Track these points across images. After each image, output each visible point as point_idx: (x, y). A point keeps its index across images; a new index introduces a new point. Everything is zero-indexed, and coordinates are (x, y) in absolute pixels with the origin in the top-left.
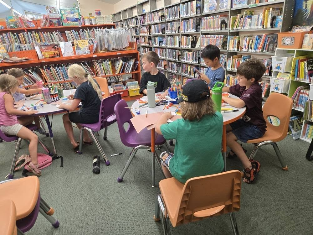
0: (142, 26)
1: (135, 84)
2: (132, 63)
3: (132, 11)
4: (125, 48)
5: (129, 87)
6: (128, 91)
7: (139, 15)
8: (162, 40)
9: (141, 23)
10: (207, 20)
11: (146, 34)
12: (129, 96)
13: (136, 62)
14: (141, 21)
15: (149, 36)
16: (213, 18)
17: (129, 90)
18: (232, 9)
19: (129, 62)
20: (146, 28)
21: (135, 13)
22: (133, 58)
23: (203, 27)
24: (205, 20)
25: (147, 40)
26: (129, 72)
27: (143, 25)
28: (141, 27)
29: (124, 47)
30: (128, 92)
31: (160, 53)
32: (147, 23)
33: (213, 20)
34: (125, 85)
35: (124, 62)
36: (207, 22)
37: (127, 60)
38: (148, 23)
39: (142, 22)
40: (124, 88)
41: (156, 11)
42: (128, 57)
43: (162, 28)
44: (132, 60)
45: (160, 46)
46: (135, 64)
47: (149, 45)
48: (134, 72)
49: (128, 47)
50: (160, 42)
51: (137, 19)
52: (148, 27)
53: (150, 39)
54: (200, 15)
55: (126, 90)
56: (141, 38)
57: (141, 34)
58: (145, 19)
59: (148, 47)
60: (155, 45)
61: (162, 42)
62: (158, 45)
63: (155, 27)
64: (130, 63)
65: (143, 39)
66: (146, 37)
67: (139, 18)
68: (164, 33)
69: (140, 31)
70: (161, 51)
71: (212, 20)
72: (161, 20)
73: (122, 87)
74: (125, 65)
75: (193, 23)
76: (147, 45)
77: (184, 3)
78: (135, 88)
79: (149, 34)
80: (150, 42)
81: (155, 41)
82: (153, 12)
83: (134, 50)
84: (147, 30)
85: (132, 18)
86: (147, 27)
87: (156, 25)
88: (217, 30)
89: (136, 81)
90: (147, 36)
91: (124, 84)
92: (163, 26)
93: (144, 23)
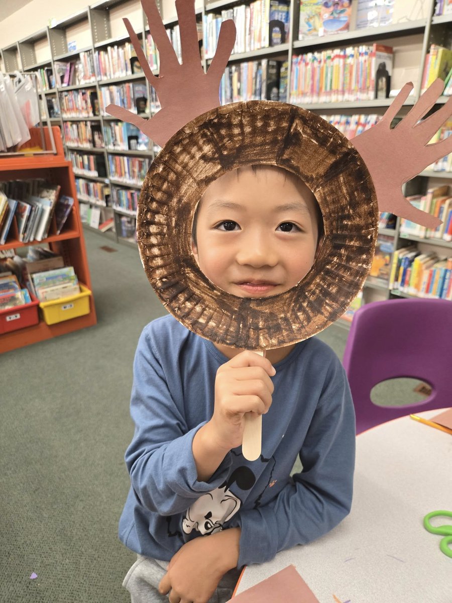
0: (68, 91)
1: (65, 277)
2: (47, 203)
3: (34, 50)
4: (14, 148)
5: (40, 293)
6: (38, 306)
7: (56, 58)
8: (134, 134)
9: (62, 82)
10: (316, 64)
11: (83, 115)
12: (42, 324)
13: (62, 201)
14: (62, 78)
15: (92, 121)
16: (345, 57)
17: (42, 305)
18: (438, 20)
19: (35, 198)
20: (80, 97)
21: (44, 54)
22: (49, 186)
23: (297, 88)
24: (307, 64)
25: (87, 131)
26: (39, 238)
27: (71, 87)
28: (65, 93)
29: (10, 145)
30: (40, 311)
31: (134, 172)
32: (82, 83)
33: (345, 65)
34: (23, 283)
35: (13, 204)
36: (318, 71)
37: (28, 191)
38: (87, 81)
39: (66, 79)
40: (21, 297)
41: (112, 45)
42: (29, 181)
43: (138, 95)
44: (45, 193)
45: (130, 148)
46: (59, 208)
47: (94, 145)
48: (59, 237)
49: (29, 145)
50: (130, 138)
51: (50, 72)
52: (88, 93)
53: (96, 128)
54: (288, 46)
55: (30, 302)
56: (67, 127)
57: (67, 116)
58: (75, 71)
59: (88, 153)
60: (114, 145)
61: (136, 138)
62: (123, 147)
63: (111, 93)
64: (40, 205)
65: (72, 130)
66: (82, 125)
67: (56, 67)
68: (144, 112)
69: (61, 104)
70: (137, 163)
71: (339, 62)
72: (133, 72)
73: (11, 292)
74: (18, 213)
75: (256, 77)
76: (87, 146)
77: (217, 11)
78: (64, 292)
79: (91, 114)
80: (96, 137)
81: (114, 136)
82: (104, 48)
83: (52, 158)
84: (86, 102)
85: (35, 69)
86: (83, 94)
87: (114, 88)
88: (357, 99)
89: (66, 264)
90: (86, 121)
91: (22, 276)
92: (140, 90)
93: (74, 83)
